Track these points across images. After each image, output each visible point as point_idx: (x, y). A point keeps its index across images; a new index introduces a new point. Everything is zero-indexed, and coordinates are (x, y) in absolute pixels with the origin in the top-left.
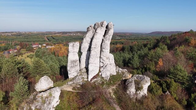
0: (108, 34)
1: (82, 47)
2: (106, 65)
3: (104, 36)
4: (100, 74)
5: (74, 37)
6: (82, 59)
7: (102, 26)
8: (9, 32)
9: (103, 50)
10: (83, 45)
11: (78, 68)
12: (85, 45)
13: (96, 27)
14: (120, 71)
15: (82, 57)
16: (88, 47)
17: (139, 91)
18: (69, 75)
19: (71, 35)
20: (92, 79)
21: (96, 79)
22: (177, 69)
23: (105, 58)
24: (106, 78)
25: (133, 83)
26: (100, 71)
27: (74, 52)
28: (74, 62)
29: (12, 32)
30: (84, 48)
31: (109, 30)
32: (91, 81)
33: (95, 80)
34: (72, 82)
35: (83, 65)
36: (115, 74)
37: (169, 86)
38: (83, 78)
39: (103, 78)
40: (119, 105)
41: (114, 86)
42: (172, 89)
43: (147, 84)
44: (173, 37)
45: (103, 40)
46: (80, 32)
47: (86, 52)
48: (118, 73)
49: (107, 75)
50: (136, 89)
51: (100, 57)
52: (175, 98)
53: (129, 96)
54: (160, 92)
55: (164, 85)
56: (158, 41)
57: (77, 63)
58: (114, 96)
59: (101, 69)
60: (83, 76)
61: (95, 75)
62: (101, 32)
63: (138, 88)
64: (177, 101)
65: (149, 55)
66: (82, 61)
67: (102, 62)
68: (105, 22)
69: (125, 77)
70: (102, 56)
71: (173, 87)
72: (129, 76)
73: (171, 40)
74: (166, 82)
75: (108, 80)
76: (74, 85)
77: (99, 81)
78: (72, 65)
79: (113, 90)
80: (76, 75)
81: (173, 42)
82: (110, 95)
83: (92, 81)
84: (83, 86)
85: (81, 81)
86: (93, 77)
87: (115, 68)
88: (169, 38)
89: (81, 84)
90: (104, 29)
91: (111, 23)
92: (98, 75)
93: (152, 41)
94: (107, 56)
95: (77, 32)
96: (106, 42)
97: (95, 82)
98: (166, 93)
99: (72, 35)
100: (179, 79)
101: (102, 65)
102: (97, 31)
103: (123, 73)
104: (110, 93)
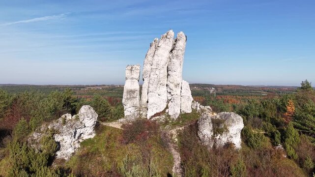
4: (167, 111)
6: (143, 89)
8: (100, 86)
9: (169, 72)
12: (147, 68)
14: (198, 108)
15: (143, 85)
17: (219, 135)
18: (125, 112)
20: (152, 117)
21: (158, 117)
24: (173, 117)
25: (209, 121)
26: (167, 107)
27: (132, 78)
28: (131, 92)
29: (104, 85)
32: (150, 119)
33: (156, 117)
35: (145, 98)
36: (190, 111)
39: (169, 116)
40: (180, 152)
41: (181, 127)
45: (170, 58)
46: (198, 84)
48: (194, 111)
50: (213, 131)
51: (167, 85)
53: (202, 142)
57: (135, 94)
58: (176, 140)
59: (169, 104)
60: (141, 112)
61: (158, 111)
62: (165, 45)
63: (217, 130)
66: (143, 92)
67: (170, 93)
75: (175, 119)
76: (125, 123)
77: (162, 120)
78: (129, 96)
79: (178, 131)
80: (133, 111)
82: (171, 138)
83: (152, 119)
85: (136, 118)
86: (155, 114)
92: (164, 112)
97: (156, 120)
98: (277, 148)
101: (170, 98)
103: (203, 111)
104: (172, 135)
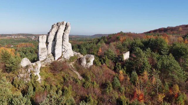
0: (67, 29)
1: (49, 39)
2: (66, 50)
3: (64, 31)
4: (63, 56)
5: (15, 40)
6: (49, 47)
7: (63, 24)
9: (65, 40)
10: (49, 37)
11: (46, 53)
12: (51, 37)
13: (59, 25)
14: (76, 54)
15: (49, 45)
16: (53, 38)
17: (88, 63)
18: (39, 59)
19: (11, 38)
20: (57, 59)
21: (60, 60)
22: (109, 51)
23: (65, 45)
24: (67, 58)
25: (85, 59)
26: (62, 55)
27: (43, 42)
28: (43, 49)
30: (50, 39)
31: (68, 27)
34: (44, 63)
35: (50, 51)
36: (73, 56)
37: (104, 61)
38: (51, 59)
39: (65, 58)
40: (77, 71)
41: (73, 62)
42: (106, 62)
43: (92, 59)
44: (109, 37)
45: (64, 33)
47: (52, 42)
48: (75, 55)
49: (68, 56)
50: (86, 62)
51: (62, 45)
52: (108, 67)
53: (83, 66)
54: (100, 64)
55: (102, 61)
56: (99, 40)
57: (46, 50)
58: (74, 67)
59: (63, 53)
60: (51, 58)
61: (59, 57)
62: (62, 28)
63: (88, 61)
64: (109, 68)
65: (93, 48)
66: (49, 49)
67: (64, 48)
68: (65, 21)
69: (79, 57)
70: (64, 44)
71: (107, 61)
72: (82, 56)
73: (108, 39)
74: (103, 59)
75: (69, 60)
76: (46, 64)
77: (63, 60)
78: (42, 51)
79: (73, 64)
80: (45, 58)
81: (109, 40)
83: (58, 61)
84: (53, 64)
85: (50, 61)
87: (73, 52)
88: (107, 37)
89: (51, 62)
90: (64, 26)
91: (69, 23)
92: (61, 57)
93: (94, 40)
94: (67, 44)
95: (19, 35)
96: (67, 34)
98: (103, 65)
99: (13, 37)
100: (110, 57)
101: (64, 51)
102: (60, 27)
103: (78, 55)
104: (71, 66)
